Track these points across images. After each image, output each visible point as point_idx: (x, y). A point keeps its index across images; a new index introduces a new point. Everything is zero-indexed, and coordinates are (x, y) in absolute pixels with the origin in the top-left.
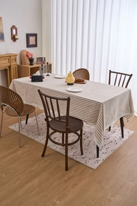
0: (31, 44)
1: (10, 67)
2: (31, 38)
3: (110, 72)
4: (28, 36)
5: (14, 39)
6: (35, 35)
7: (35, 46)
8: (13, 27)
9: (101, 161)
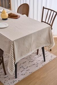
9: (17, 82)
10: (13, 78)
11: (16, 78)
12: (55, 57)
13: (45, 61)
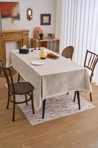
0: (44, 22)
1: (22, 40)
2: (44, 17)
3: (88, 51)
4: (42, 16)
5: (29, 18)
6: (49, 15)
7: (49, 24)
8: (29, 9)
10: (40, 118)
11: (43, 118)
12: (94, 107)
13: (80, 109)
